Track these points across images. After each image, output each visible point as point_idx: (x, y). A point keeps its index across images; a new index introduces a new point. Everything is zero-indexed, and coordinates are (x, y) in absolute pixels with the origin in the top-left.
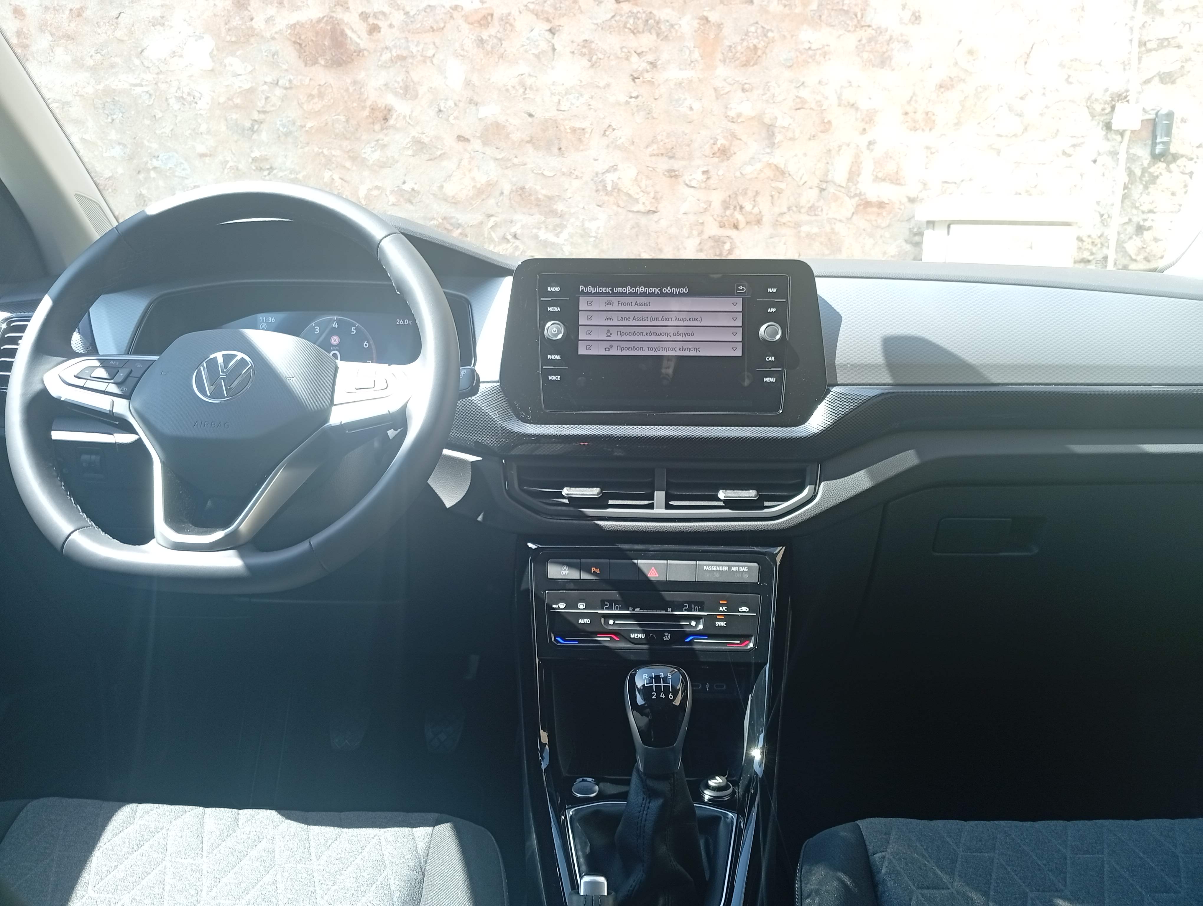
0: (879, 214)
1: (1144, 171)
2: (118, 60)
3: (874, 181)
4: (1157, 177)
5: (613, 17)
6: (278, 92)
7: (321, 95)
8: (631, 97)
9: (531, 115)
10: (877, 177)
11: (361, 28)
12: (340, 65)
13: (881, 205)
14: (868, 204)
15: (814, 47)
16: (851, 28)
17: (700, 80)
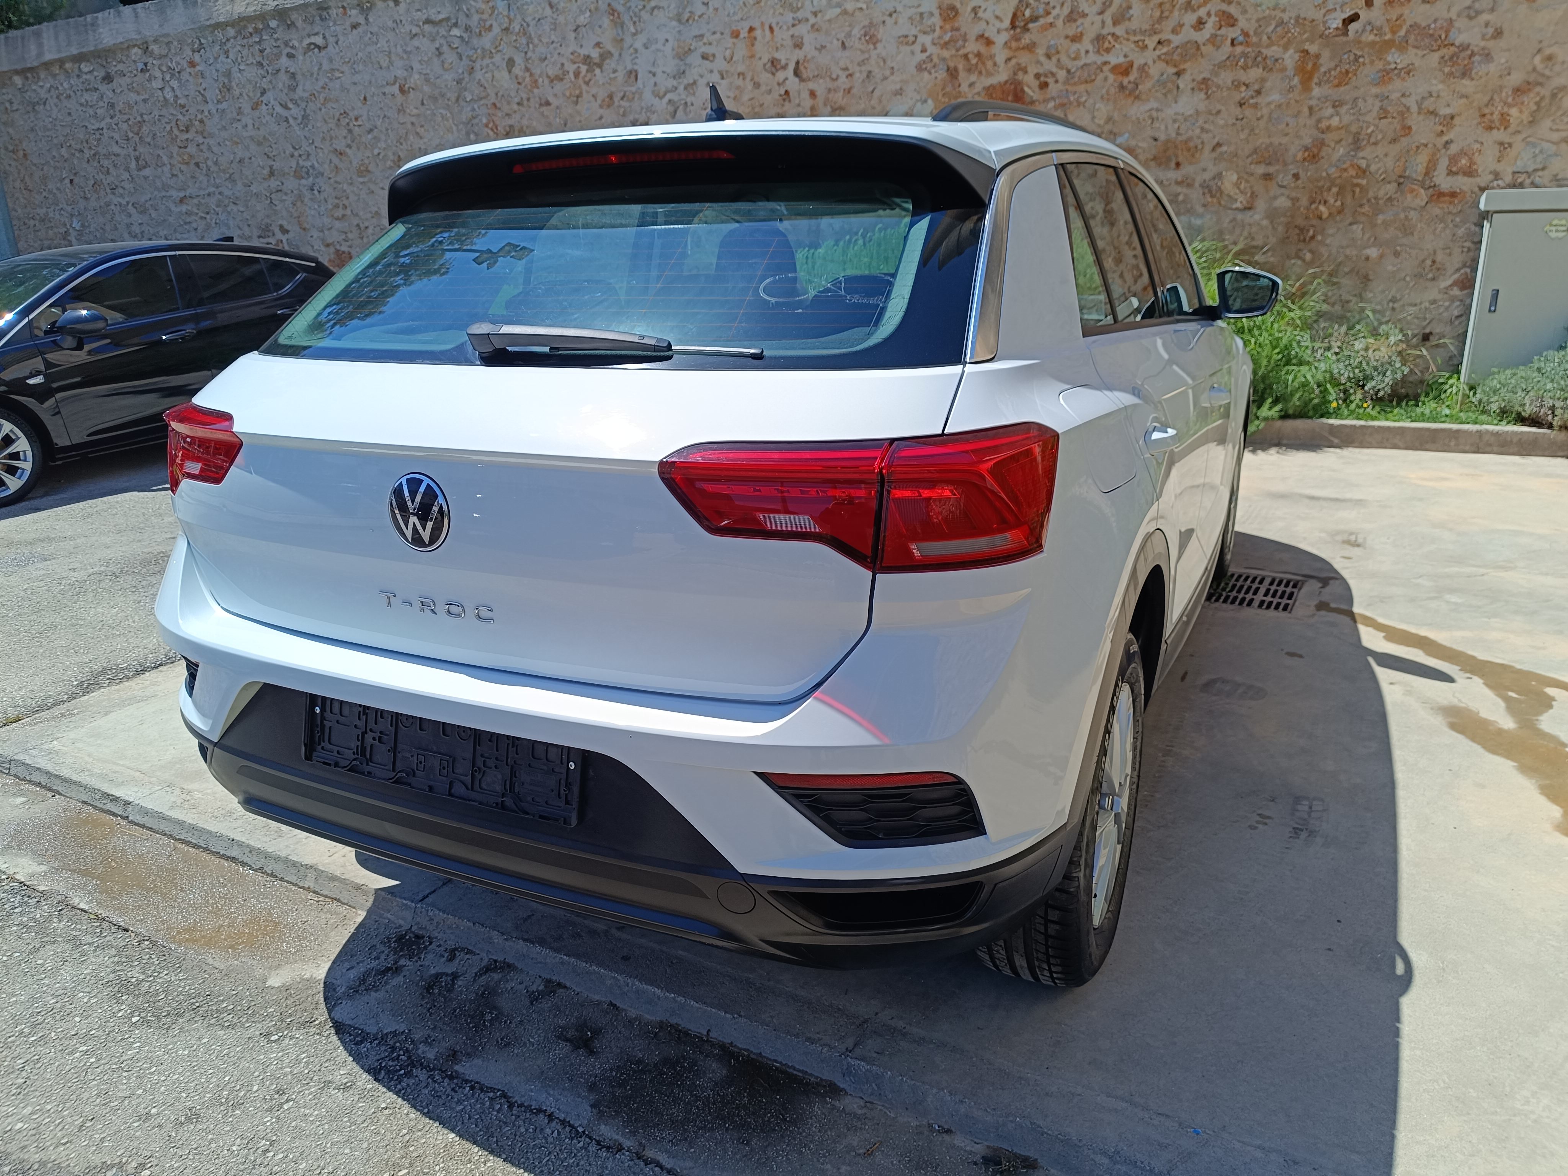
0: (1451, 203)
3: (1448, 174)
5: (1228, 58)
8: (1237, 119)
9: (1156, 140)
10: (1451, 171)
13: (1453, 195)
14: (1441, 194)
15: (1399, 67)
16: (1435, 48)
17: (1297, 101)
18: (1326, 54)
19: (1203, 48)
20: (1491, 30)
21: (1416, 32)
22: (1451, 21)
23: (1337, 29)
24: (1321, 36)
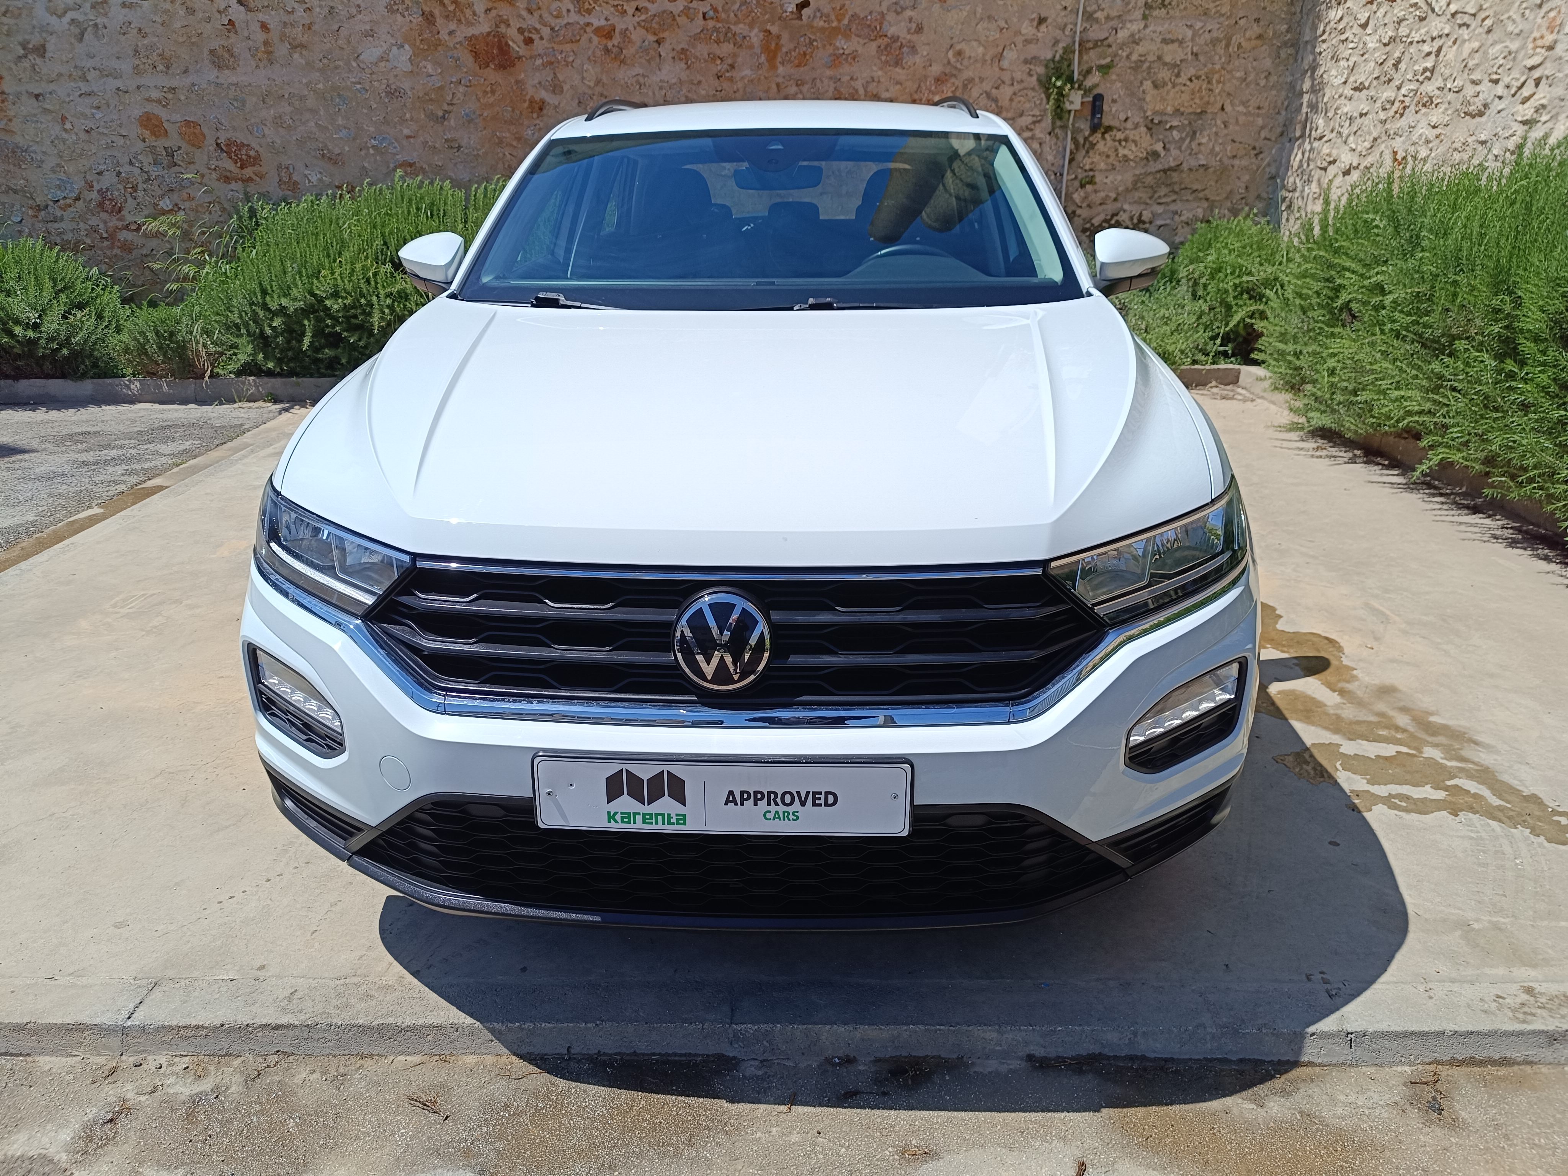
1: (1086, 139)
2: (341, 63)
4: (1095, 144)
5: (702, 31)
6: (461, 89)
7: (493, 92)
11: (520, 38)
12: (505, 68)
15: (846, 52)
16: (873, 38)
17: (766, 78)
18: (785, 37)
19: (678, 18)
20: (914, 26)
21: (857, 22)
22: (883, 14)
23: (792, 12)
24: (780, 18)
